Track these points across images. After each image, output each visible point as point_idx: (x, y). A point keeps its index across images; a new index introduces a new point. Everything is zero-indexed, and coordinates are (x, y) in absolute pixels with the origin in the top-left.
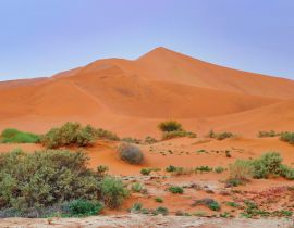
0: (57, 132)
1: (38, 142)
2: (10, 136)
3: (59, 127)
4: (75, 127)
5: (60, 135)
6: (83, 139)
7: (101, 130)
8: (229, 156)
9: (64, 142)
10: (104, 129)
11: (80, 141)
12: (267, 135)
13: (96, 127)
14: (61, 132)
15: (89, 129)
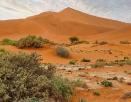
0: (24, 40)
1: (14, 45)
2: (6, 42)
3: (25, 37)
4: (33, 38)
5: (25, 41)
6: (37, 44)
7: (46, 39)
8: (111, 53)
9: (27, 45)
10: (48, 39)
11: (36, 45)
12: (124, 43)
13: (44, 38)
14: (26, 40)
15: (41, 39)
